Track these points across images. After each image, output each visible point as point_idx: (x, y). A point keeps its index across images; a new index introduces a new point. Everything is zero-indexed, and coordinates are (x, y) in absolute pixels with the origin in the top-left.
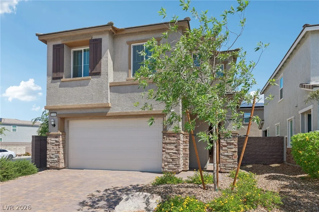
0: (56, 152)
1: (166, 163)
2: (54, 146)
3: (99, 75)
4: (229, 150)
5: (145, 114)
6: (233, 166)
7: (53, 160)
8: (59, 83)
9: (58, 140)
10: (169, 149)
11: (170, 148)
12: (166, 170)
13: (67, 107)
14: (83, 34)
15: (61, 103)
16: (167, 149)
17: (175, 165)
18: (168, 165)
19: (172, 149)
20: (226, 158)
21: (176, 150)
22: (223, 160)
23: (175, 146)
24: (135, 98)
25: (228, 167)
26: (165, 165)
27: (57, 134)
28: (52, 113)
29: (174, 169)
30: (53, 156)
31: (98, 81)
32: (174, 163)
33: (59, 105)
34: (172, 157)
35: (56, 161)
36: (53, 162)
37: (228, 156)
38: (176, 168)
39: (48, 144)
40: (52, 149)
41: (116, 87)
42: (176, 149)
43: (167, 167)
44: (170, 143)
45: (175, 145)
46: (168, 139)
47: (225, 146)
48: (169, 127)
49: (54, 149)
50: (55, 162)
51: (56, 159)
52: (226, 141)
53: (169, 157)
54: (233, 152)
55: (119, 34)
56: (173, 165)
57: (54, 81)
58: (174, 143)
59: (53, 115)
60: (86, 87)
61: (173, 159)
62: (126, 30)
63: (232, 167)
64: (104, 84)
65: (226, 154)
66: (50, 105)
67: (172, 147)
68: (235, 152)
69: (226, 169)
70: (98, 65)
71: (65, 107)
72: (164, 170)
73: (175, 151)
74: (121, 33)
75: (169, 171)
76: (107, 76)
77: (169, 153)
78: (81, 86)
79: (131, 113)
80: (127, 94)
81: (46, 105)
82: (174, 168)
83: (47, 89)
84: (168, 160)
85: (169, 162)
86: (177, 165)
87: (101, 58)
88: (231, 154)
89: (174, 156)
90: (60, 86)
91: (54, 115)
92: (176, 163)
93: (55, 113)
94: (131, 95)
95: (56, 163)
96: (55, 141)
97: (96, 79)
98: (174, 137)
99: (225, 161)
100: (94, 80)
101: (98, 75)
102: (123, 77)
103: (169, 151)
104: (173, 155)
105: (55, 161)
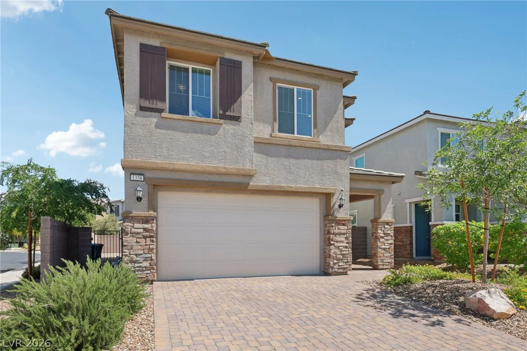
0: (146, 251)
1: (335, 261)
2: (141, 238)
3: (237, 121)
4: (386, 242)
5: (307, 191)
6: (390, 261)
7: (140, 267)
8: (155, 120)
9: (151, 228)
10: (339, 242)
11: (340, 240)
12: (336, 270)
13: (177, 167)
14: (206, 44)
15: (159, 157)
16: (337, 241)
17: (346, 263)
18: (337, 263)
19: (342, 242)
20: (383, 252)
21: (347, 243)
22: (381, 254)
23: (345, 238)
24: (292, 167)
25: (385, 263)
26: (334, 264)
27: (147, 215)
28: (133, 174)
29: (345, 268)
30: (137, 259)
31: (235, 130)
32: (345, 261)
33: (154, 160)
34: (342, 253)
35: (145, 267)
36: (138, 271)
37: (384, 249)
38: (348, 266)
39: (126, 235)
40: (135, 244)
41: (261, 145)
42: (346, 241)
43: (336, 266)
44: (340, 234)
45: (346, 236)
46: (337, 228)
47: (382, 237)
48: (337, 212)
49: (140, 244)
50: (144, 269)
51: (146, 264)
52: (384, 231)
53: (339, 253)
54: (390, 244)
55: (265, 63)
56: (344, 263)
57: (142, 113)
58: (344, 234)
59: (135, 179)
60: (214, 137)
61: (343, 255)
62: (276, 60)
63: (389, 263)
64: (246, 137)
65: (383, 247)
66: (134, 159)
67: (343, 239)
68: (391, 244)
69: (383, 265)
70: (235, 105)
71: (172, 167)
72: (334, 270)
73: (345, 245)
74: (268, 62)
75: (339, 271)
76: (251, 125)
77: (338, 248)
78: (202, 133)
79: (287, 188)
80: (279, 159)
81: (122, 158)
82: (346, 266)
83: (125, 126)
84: (338, 256)
85: (338, 260)
86: (348, 262)
87: (240, 94)
88: (388, 247)
89: (345, 251)
90: (158, 126)
91: (138, 179)
92: (347, 259)
93: (141, 175)
94: (286, 162)
95: (145, 272)
96: (142, 230)
97: (232, 127)
98: (344, 225)
99: (382, 255)
100: (228, 127)
101: (235, 121)
102: (265, 131)
103: (338, 244)
104: (344, 249)
105: (143, 267)
